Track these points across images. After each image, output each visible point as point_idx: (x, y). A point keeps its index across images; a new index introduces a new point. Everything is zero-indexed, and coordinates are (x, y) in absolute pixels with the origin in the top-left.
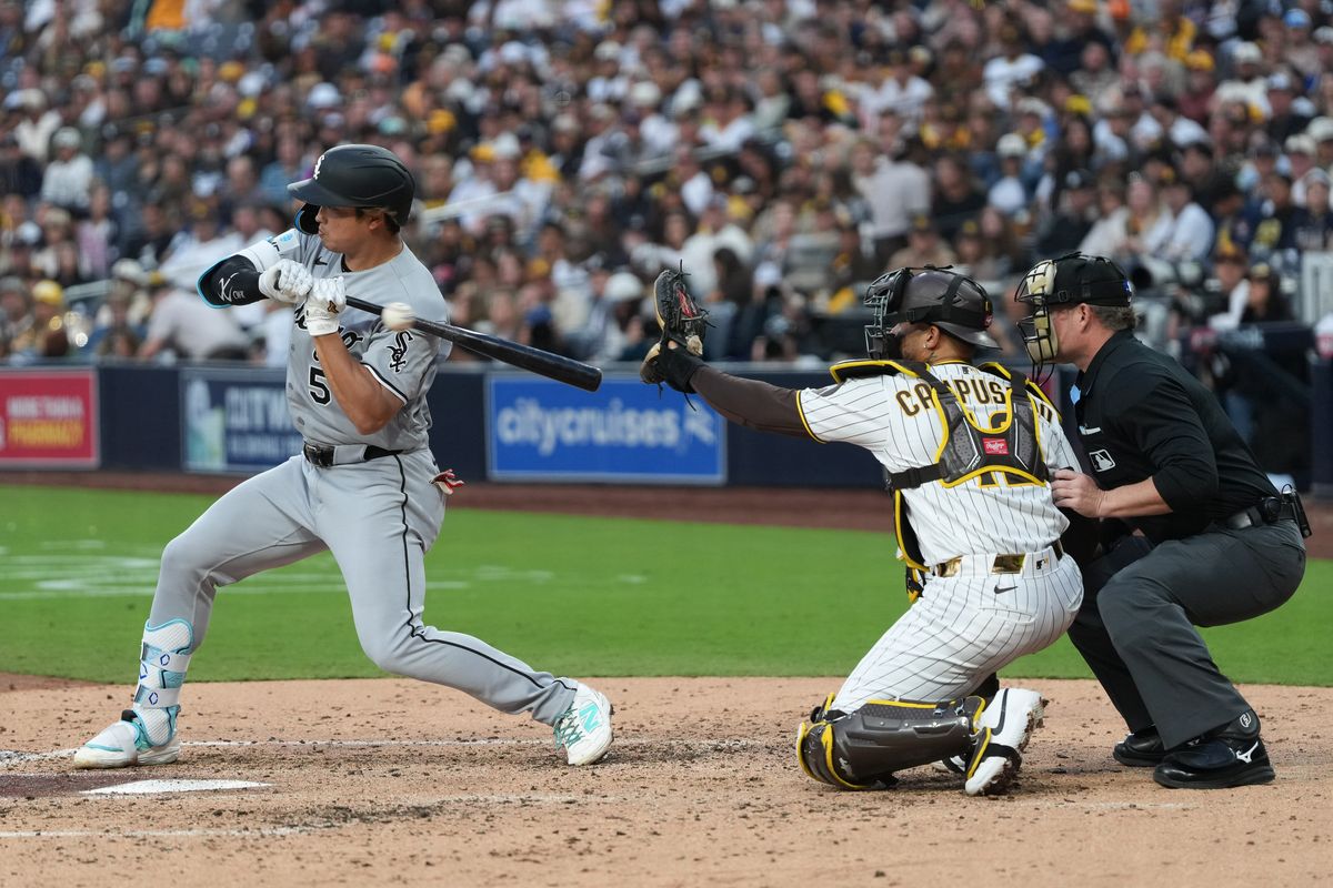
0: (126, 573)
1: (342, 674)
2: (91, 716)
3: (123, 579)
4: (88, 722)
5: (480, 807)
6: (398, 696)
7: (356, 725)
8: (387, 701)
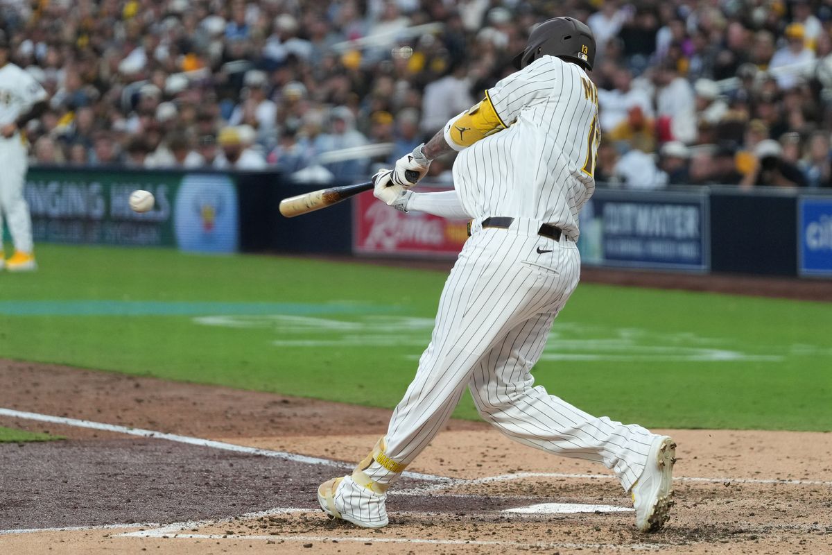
1: (690, 426)
2: (506, 452)
4: (503, 456)
5: (795, 533)
6: (732, 444)
7: (701, 465)
8: (724, 447)
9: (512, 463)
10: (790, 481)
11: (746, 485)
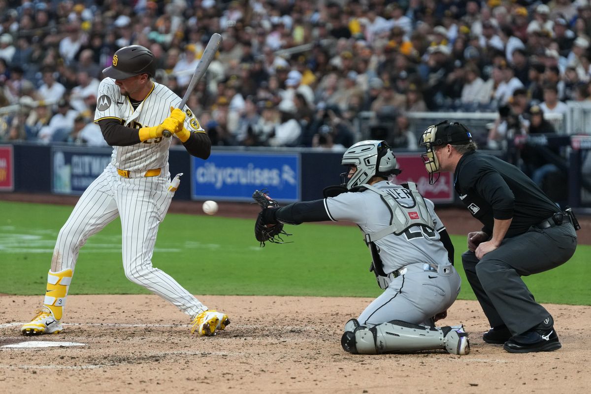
0: (24, 242)
1: (121, 292)
2: (6, 310)
3: (22, 245)
4: (4, 313)
5: (183, 357)
6: (146, 303)
7: (127, 316)
8: (142, 305)
9: (9, 316)
10: (181, 325)
11: (154, 328)
